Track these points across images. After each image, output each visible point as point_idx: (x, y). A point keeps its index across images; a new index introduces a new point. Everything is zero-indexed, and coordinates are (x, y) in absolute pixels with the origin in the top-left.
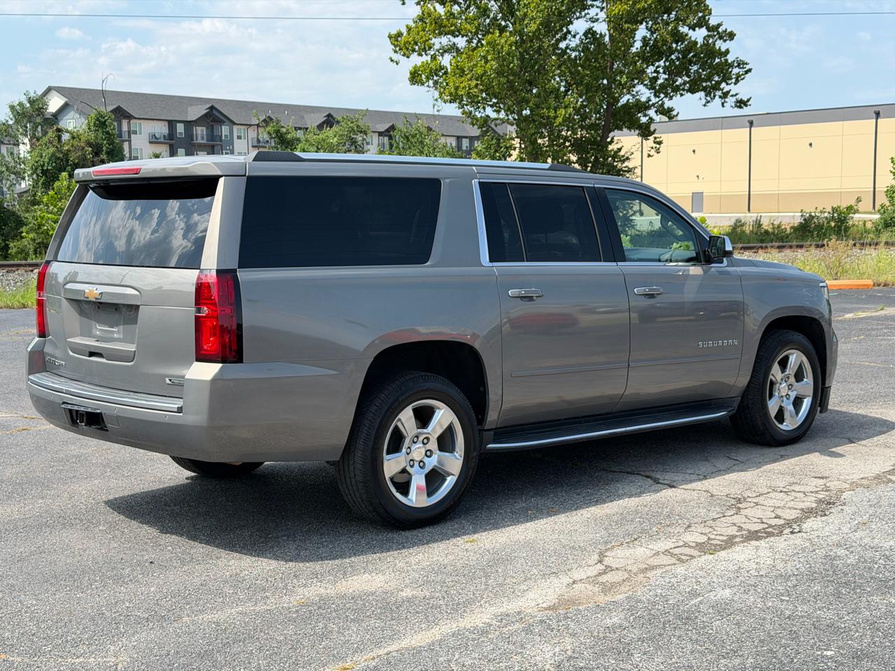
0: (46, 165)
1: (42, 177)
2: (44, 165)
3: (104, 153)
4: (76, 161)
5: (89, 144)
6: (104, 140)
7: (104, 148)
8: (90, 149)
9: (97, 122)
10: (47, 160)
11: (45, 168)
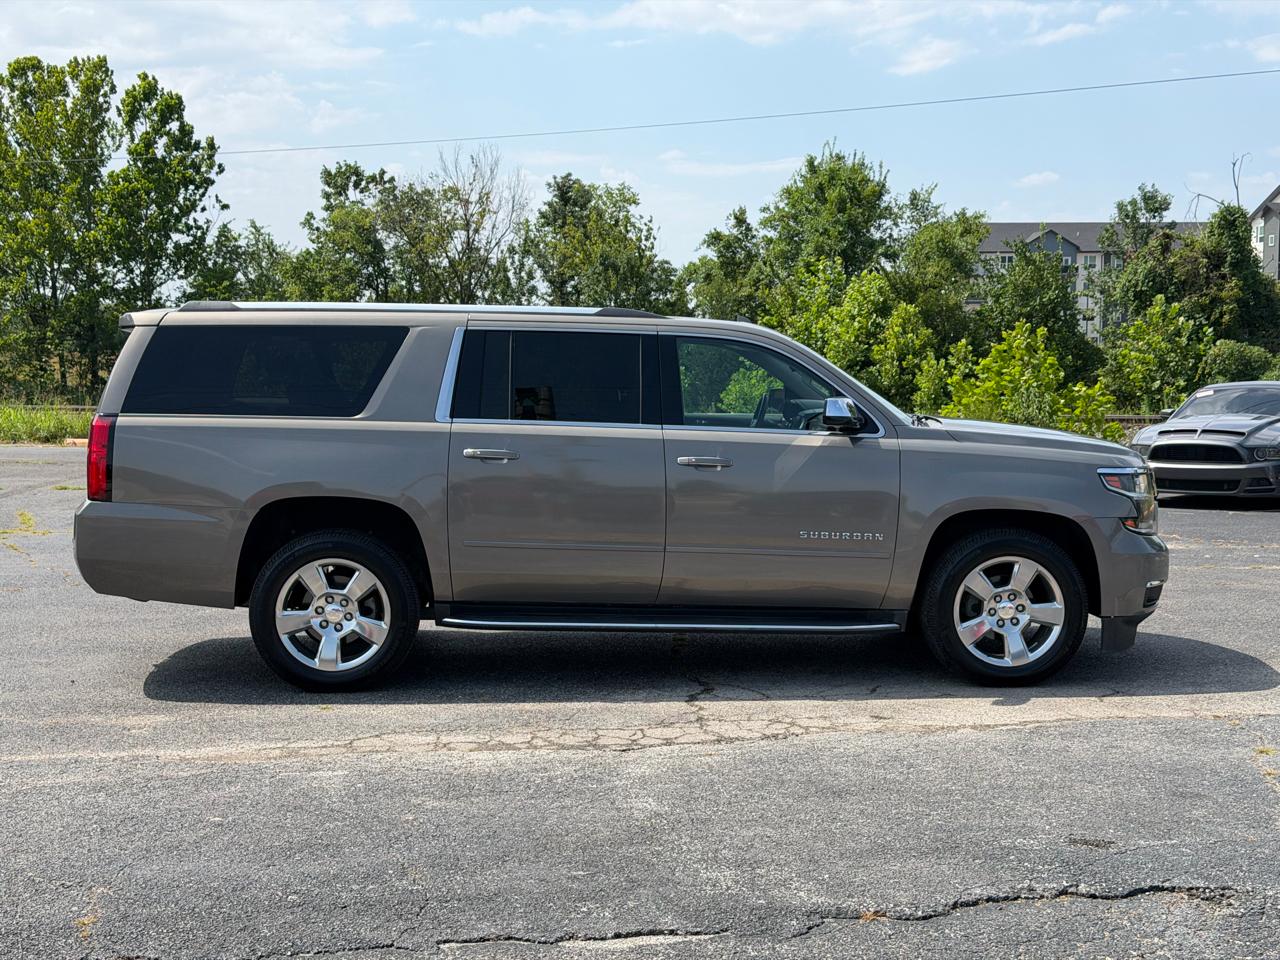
0: (1140, 284)
1: (1134, 301)
2: (1137, 284)
3: (1227, 265)
4: (1183, 278)
5: (1206, 254)
6: (1230, 247)
7: (1229, 258)
8: (1205, 260)
9: (1222, 222)
10: (1141, 278)
11: (1138, 290)
